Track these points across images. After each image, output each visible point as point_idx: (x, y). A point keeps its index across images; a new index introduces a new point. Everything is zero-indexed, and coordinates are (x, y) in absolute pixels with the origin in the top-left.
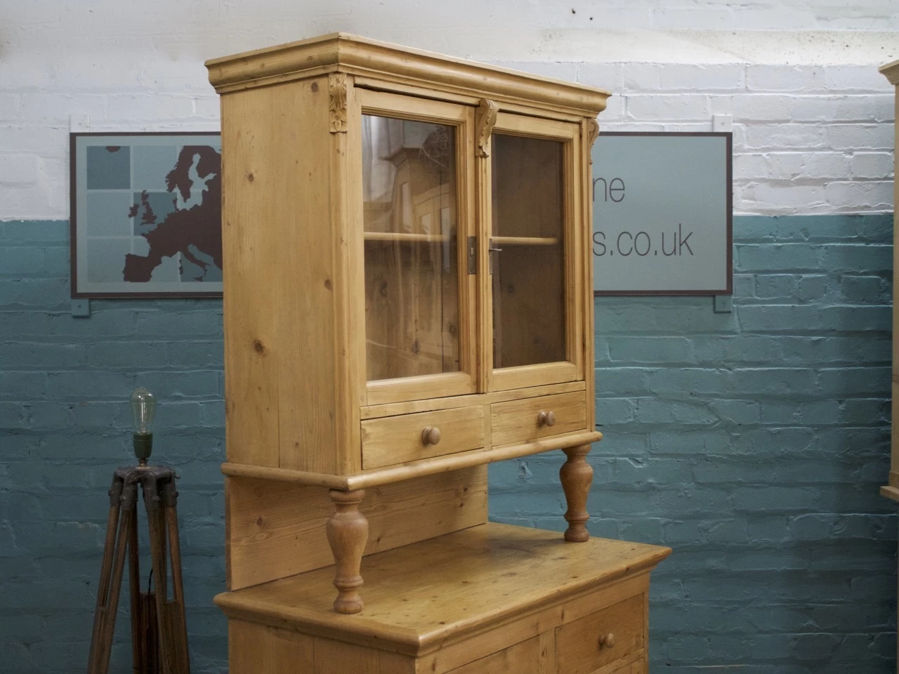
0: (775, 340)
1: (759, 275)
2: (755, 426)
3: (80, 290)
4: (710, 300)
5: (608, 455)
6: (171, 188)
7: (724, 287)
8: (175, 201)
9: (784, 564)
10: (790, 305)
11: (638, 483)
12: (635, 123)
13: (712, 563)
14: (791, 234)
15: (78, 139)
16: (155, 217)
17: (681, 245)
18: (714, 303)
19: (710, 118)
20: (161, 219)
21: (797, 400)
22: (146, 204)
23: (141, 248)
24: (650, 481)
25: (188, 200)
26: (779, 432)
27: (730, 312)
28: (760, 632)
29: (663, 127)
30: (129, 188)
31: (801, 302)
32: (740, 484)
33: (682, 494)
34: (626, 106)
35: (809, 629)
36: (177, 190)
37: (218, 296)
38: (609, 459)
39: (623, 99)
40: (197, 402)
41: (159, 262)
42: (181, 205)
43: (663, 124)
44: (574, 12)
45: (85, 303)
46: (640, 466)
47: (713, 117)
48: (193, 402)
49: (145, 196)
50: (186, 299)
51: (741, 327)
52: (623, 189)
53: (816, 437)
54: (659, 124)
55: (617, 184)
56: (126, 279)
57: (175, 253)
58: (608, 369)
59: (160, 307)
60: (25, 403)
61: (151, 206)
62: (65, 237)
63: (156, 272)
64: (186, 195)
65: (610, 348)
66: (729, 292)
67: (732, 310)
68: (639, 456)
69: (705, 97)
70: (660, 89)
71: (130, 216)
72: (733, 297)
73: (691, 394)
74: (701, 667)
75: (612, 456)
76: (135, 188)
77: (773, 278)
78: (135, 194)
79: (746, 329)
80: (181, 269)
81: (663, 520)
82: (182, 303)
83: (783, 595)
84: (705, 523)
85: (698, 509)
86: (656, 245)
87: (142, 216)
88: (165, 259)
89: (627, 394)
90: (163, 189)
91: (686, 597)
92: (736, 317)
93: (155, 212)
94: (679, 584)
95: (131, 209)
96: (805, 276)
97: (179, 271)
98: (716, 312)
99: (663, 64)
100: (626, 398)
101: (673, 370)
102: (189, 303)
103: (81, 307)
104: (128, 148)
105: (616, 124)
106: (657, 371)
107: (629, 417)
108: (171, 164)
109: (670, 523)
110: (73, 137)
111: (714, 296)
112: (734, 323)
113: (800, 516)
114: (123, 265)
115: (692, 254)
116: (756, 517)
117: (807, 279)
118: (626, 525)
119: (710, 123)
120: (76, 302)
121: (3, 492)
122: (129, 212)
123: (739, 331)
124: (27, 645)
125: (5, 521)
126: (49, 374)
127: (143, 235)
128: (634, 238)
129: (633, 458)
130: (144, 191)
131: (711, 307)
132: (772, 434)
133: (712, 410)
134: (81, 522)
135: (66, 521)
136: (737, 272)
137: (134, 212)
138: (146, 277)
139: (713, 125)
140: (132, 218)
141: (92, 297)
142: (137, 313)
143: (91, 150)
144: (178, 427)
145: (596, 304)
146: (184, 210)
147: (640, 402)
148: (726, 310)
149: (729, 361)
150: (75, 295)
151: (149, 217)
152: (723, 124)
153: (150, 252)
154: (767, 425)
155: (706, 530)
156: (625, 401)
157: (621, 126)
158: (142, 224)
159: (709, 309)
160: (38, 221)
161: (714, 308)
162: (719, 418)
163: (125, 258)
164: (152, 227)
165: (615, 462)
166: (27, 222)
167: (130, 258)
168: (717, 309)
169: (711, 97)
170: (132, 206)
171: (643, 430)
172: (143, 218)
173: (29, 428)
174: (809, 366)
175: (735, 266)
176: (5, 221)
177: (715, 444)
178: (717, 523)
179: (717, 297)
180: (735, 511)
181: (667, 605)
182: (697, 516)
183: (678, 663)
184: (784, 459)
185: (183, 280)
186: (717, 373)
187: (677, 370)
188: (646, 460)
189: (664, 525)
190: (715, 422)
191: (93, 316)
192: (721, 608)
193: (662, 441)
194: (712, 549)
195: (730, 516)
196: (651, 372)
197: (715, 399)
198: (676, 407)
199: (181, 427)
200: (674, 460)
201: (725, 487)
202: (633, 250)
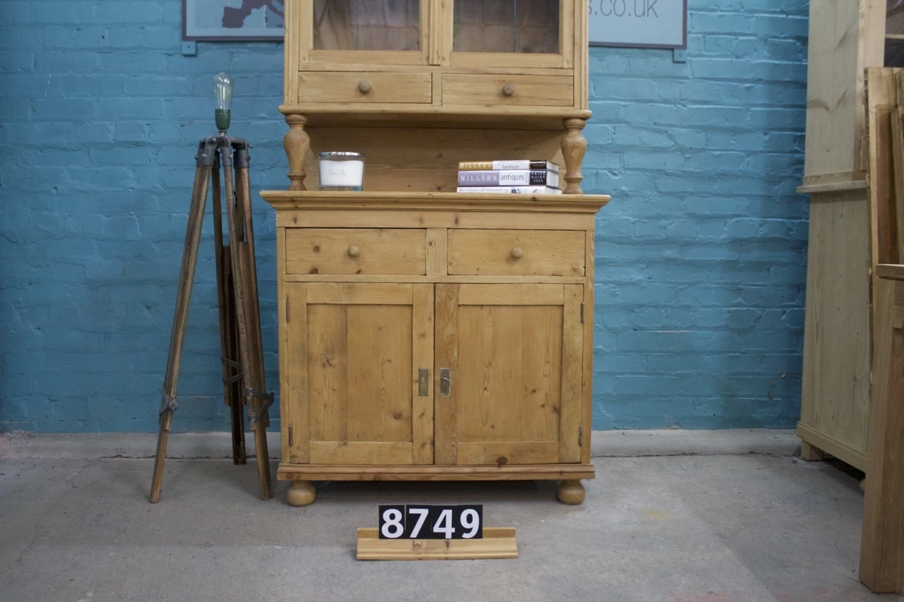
0: (718, 85)
1: (707, 36)
2: (702, 150)
3: (188, 34)
4: (670, 53)
5: (593, 169)
7: (680, 42)
9: (723, 255)
10: (730, 60)
11: (615, 190)
13: (669, 253)
14: (731, 6)
17: (648, 9)
18: (673, 56)
21: (734, 131)
23: (236, 2)
24: (624, 188)
26: (720, 155)
27: (684, 62)
28: (703, 306)
31: (738, 57)
32: (691, 194)
33: (647, 199)
35: (739, 305)
38: (594, 171)
41: (249, 13)
45: (192, 44)
46: (616, 178)
48: (275, 121)
50: (270, 42)
51: (693, 74)
53: (747, 160)
56: (224, 25)
59: (249, 48)
60: (146, 122)
63: (248, 20)
66: (684, 47)
67: (686, 60)
68: (616, 170)
72: (687, 51)
73: (655, 124)
74: (659, 332)
75: (596, 169)
77: (717, 38)
79: (696, 76)
80: (266, 18)
81: (632, 219)
83: (721, 279)
84: (663, 222)
85: (659, 211)
86: (630, 9)
88: (254, 11)
89: (608, 121)
91: (649, 278)
92: (689, 65)
94: (642, 269)
96: (741, 38)
97: (264, 20)
98: (674, 62)
100: (607, 125)
101: (641, 105)
102: (274, 45)
103: (189, 48)
106: (629, 105)
107: (609, 139)
109: (638, 221)
111: (673, 50)
112: (686, 71)
113: (735, 220)
114: (222, 14)
115: (657, 16)
116: (702, 219)
117: (741, 41)
118: (605, 222)
120: (185, 44)
121: (131, 190)
123: (691, 77)
124: (148, 308)
125: (131, 213)
126: (166, 100)
128: (613, 2)
129: (611, 171)
131: (670, 58)
132: (714, 156)
133: (670, 137)
135: (177, 213)
136: (690, 33)
138: (239, 24)
141: (199, 40)
142: (233, 53)
144: (263, 141)
147: (617, 129)
148: (682, 60)
149: (684, 100)
154: (712, 150)
155: (665, 228)
156: (605, 127)
159: (669, 60)
161: (673, 59)
162: (675, 142)
165: (597, 174)
168: (676, 59)
171: (619, 150)
173: (150, 141)
174: (743, 106)
175: (689, 28)
177: (673, 162)
178: (673, 223)
179: (676, 51)
180: (687, 214)
181: (634, 284)
182: (659, 217)
183: (642, 329)
184: (723, 176)
185: (267, 26)
186: (675, 108)
187: (646, 105)
188: (622, 173)
189: (633, 223)
190: (673, 146)
191: (199, 55)
192: (675, 288)
193: (634, 159)
194: (669, 242)
195: (684, 218)
196: (626, 106)
197: (673, 128)
198: (644, 133)
199: (265, 141)
200: (642, 173)
201: (680, 196)
202: (613, 12)
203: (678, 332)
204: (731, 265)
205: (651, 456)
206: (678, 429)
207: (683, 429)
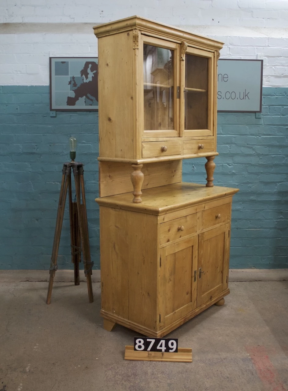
0: (274, 127)
1: (270, 107)
2: (267, 155)
3: (53, 108)
4: (254, 114)
5: (221, 163)
6: (82, 75)
7: (259, 110)
8: (83, 80)
9: (274, 198)
10: (280, 116)
11: (230, 172)
12: (232, 56)
13: (252, 198)
14: (281, 93)
15: (52, 59)
16: (77, 85)
17: (246, 96)
18: (256, 115)
19: (256, 55)
20: (78, 85)
21: (280, 147)
22: (74, 81)
23: (72, 95)
24: (233, 171)
25: (87, 79)
26: (275, 157)
27: (260, 118)
28: (266, 219)
29: (241, 58)
30: (68, 75)
31: (283, 115)
32: (262, 173)
33: (244, 176)
34: (229, 50)
35: (280, 218)
36: (84, 76)
37: (97, 111)
38: (221, 164)
39: (228, 48)
40: (90, 144)
41: (78, 99)
42: (85, 81)
43: (241, 57)
44: (213, 20)
45: (54, 112)
46: (231, 167)
47: (257, 55)
48: (89, 144)
49: (73, 78)
50: (87, 111)
51: (264, 123)
52: (228, 78)
53: (286, 159)
54: (240, 57)
55: (226, 76)
56: (67, 105)
57: (83, 96)
58: (221, 135)
59: (78, 114)
60: (35, 144)
61: (76, 81)
62: (48, 91)
63: (77, 102)
64: (87, 78)
65: (222, 129)
66: (260, 111)
67: (261, 117)
68: (230, 164)
69: (255, 48)
70: (240, 45)
71: (69, 84)
72: (262, 113)
73: (248, 144)
74: (247, 230)
75: (222, 163)
76: (70, 75)
77: (274, 107)
78: (71, 77)
79: (265, 124)
80: (85, 101)
81: (237, 184)
82: (85, 113)
83: (274, 208)
84: (250, 185)
85: (248, 181)
86: (238, 96)
87: (72, 84)
88: (80, 98)
90: (80, 76)
91: (244, 208)
92: (262, 120)
93: (77, 83)
94: (241, 204)
95: (69, 82)
96: (285, 107)
97: (84, 102)
98: (256, 118)
99: (242, 37)
100: (227, 145)
101: (242, 136)
102: (88, 113)
103: (53, 114)
104: (68, 62)
105: (226, 56)
106: (237, 137)
107: (228, 151)
108: (82, 67)
109: (239, 185)
110: (50, 58)
111: (256, 113)
112: (262, 122)
113: (280, 183)
114: (66, 100)
115: (249, 99)
116: (266, 183)
117: (285, 108)
119: (256, 57)
120: (52, 112)
121: (29, 172)
122: (68, 83)
123: (263, 124)
124: (37, 220)
125: (30, 181)
126: (43, 135)
127: (73, 90)
128: (230, 93)
129: (228, 164)
130: (73, 76)
131: (255, 116)
132: (272, 157)
133: (254, 150)
134: (54, 182)
136: (263, 105)
137: (70, 83)
138: (74, 104)
139: (257, 58)
140: (69, 85)
141: (57, 110)
142: (71, 116)
143: (56, 63)
144: (84, 152)
145: (218, 115)
146: (86, 82)
147: (231, 147)
148: (259, 117)
149: (260, 134)
150: (51, 110)
151: (75, 85)
152: (260, 57)
153: (75, 96)
154: (271, 155)
155: (250, 187)
156: (226, 146)
157: (227, 57)
158: (73, 87)
159: (254, 117)
160: (39, 86)
161: (256, 117)
162: (256, 152)
163: (67, 98)
164: (76, 88)
165: (223, 165)
166: (36, 86)
167: (69, 98)
169: (257, 48)
170: (69, 81)
171: (232, 155)
172: (73, 85)
173: (37, 152)
174: (285, 136)
175: (263, 103)
176: (29, 86)
177: (254, 160)
178: (254, 185)
179: (257, 113)
180: (260, 181)
181: (237, 210)
182: (248, 183)
183: (240, 228)
184: (276, 165)
185: (86, 105)
186: (256, 137)
187: (243, 136)
188: (233, 165)
189: (237, 186)
190: (255, 153)
191: (57, 117)
192: (254, 212)
193: (238, 159)
194: (252, 193)
195: (258, 183)
196: (235, 137)
197: (255, 146)
198: (242, 148)
199: (85, 152)
200: (241, 165)
201: (257, 174)
202: (230, 97)
203: (255, 230)
204: (278, 202)
205: (242, 281)
206: (254, 269)
207: (256, 269)
